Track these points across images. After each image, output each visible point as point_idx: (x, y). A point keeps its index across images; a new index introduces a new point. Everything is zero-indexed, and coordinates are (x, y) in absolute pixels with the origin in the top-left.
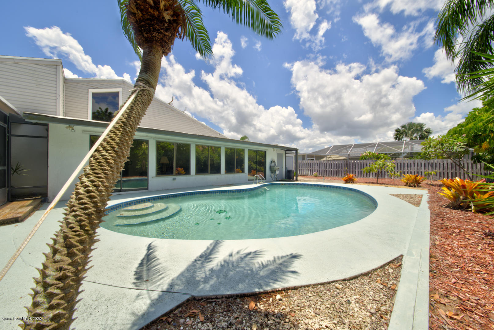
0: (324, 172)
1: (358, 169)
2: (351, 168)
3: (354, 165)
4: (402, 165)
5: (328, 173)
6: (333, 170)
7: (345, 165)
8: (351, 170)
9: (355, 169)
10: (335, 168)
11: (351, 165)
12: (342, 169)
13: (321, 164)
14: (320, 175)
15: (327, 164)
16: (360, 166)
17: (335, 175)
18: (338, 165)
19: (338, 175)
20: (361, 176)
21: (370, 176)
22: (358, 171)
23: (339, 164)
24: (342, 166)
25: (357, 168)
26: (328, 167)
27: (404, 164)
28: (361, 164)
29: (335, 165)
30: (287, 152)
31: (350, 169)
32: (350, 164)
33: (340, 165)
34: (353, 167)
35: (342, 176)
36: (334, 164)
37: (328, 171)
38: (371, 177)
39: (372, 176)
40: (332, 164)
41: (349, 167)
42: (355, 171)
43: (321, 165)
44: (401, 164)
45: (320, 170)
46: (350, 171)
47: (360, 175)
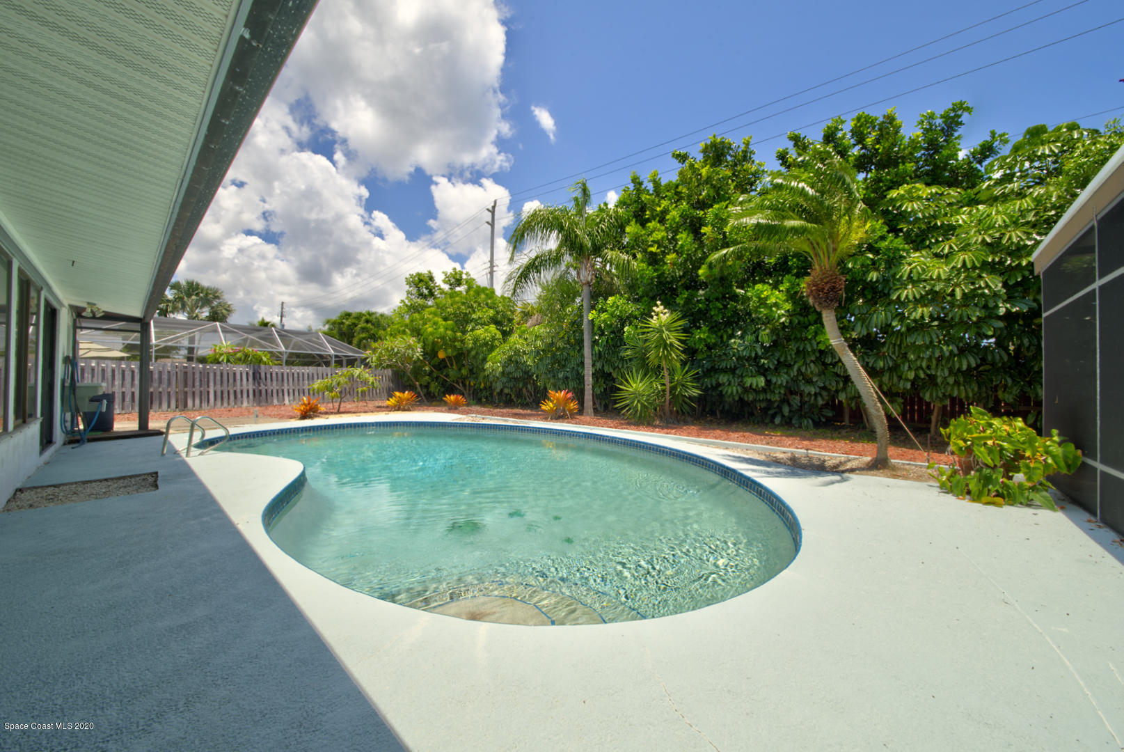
1: (215, 384)
2: (197, 384)
3: (205, 375)
4: (301, 376)
7: (179, 375)
8: (197, 389)
9: (208, 387)
11: (197, 376)
12: (169, 384)
15: (113, 371)
16: (218, 378)
18: (156, 377)
20: (222, 404)
21: (242, 403)
22: (215, 392)
23: (160, 373)
24: (169, 380)
25: (212, 384)
27: (303, 374)
28: (222, 374)
31: (194, 386)
32: (194, 373)
33: (165, 376)
34: (201, 381)
35: (169, 406)
38: (245, 404)
39: (248, 403)
40: (133, 372)
41: (190, 382)
42: (208, 392)
44: (298, 374)
46: (194, 393)
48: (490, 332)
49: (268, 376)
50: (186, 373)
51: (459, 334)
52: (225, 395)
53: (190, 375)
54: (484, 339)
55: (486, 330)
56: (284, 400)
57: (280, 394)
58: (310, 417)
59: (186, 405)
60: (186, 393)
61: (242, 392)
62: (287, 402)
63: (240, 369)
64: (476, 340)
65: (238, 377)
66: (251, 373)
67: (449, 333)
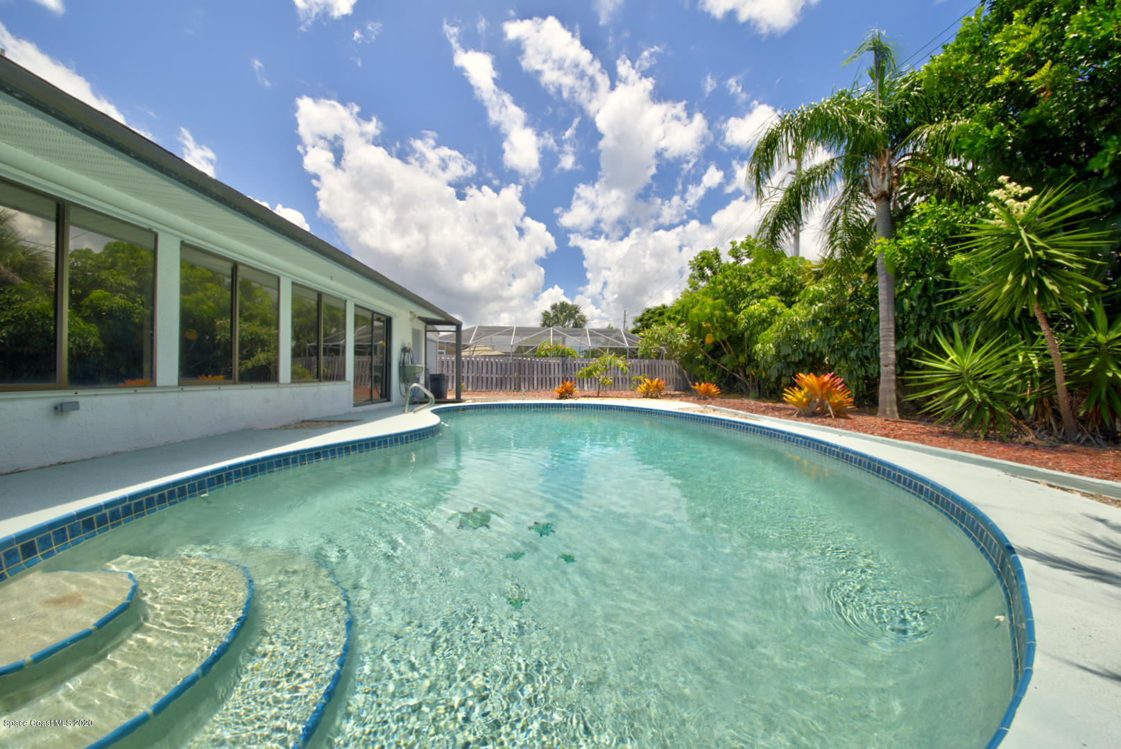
0: (478, 382)
2: (527, 372)
3: (531, 366)
5: (485, 383)
6: (494, 376)
7: (517, 365)
8: (526, 376)
9: (533, 374)
10: (499, 371)
12: (511, 373)
13: (471, 363)
14: (470, 389)
16: (540, 368)
17: (498, 389)
18: (504, 367)
19: (503, 387)
23: (506, 364)
24: (511, 369)
25: (535, 373)
26: (484, 371)
29: (499, 366)
30: (430, 327)
33: (509, 367)
36: (497, 364)
37: (485, 379)
40: (492, 364)
41: (522, 372)
42: (533, 379)
43: (470, 366)
45: (468, 377)
46: (525, 379)
47: (540, 387)
48: (769, 306)
49: (573, 366)
50: (520, 364)
51: (730, 314)
52: (544, 381)
53: (522, 365)
54: (760, 315)
55: (763, 304)
56: (583, 387)
57: (581, 382)
58: (566, 398)
59: (520, 388)
60: (520, 378)
61: (554, 378)
62: (586, 388)
63: (553, 361)
64: (751, 317)
65: (552, 367)
66: (561, 364)
67: (717, 313)
